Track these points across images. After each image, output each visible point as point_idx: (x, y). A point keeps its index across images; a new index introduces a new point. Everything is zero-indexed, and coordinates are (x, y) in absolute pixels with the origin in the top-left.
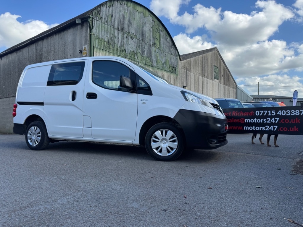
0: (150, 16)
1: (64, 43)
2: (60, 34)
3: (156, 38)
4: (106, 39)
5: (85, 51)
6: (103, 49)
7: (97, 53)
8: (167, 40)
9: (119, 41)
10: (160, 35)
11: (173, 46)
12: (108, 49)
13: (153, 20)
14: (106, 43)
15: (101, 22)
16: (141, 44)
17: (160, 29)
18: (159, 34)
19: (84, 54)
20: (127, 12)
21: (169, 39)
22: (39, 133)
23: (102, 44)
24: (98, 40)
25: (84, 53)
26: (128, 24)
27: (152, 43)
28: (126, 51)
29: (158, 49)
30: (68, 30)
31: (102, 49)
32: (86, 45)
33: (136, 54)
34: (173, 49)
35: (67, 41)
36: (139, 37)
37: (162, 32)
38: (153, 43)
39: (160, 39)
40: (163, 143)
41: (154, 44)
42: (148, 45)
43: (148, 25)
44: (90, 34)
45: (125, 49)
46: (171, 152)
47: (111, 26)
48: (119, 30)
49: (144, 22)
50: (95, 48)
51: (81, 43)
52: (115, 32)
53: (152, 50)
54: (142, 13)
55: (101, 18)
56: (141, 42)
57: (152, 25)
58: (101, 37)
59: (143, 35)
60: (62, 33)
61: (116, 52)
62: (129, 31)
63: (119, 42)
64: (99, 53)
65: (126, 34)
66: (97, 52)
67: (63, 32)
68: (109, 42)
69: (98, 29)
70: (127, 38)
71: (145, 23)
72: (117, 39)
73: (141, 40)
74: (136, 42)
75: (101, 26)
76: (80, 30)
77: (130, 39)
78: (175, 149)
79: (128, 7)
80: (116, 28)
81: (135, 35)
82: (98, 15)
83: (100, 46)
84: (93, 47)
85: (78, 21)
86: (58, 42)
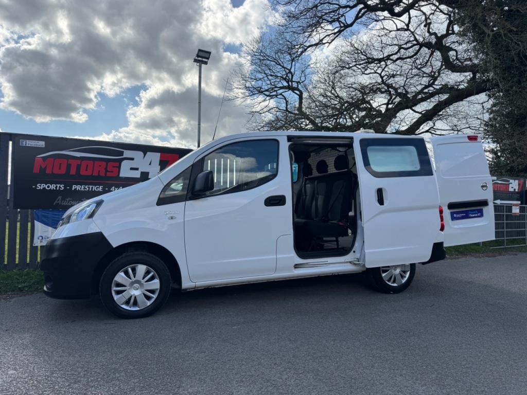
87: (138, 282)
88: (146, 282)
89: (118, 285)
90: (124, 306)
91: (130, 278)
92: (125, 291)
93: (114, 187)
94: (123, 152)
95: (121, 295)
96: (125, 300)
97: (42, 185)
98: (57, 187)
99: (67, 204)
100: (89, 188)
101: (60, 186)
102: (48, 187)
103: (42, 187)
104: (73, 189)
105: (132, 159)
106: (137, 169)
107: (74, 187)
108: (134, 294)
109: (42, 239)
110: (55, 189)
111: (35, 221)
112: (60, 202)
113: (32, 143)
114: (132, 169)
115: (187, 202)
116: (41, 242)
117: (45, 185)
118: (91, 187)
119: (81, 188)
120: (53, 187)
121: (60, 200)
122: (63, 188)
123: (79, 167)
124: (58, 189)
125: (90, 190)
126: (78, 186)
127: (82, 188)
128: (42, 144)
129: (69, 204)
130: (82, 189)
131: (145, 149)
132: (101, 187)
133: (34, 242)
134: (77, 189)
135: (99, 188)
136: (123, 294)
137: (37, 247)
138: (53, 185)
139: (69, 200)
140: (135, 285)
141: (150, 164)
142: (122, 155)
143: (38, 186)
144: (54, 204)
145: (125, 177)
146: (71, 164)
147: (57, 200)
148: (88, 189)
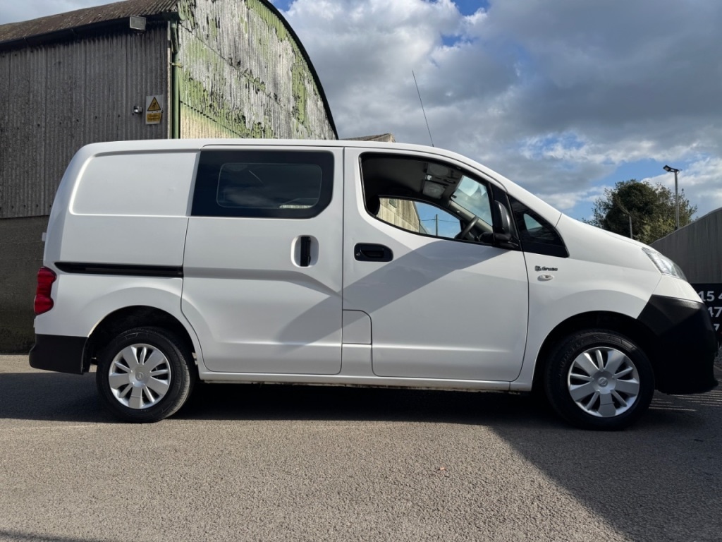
0: (289, 40)
1: (71, 78)
2: (51, 52)
3: (299, 98)
4: (207, 85)
5: (155, 112)
6: (200, 109)
7: (187, 120)
8: (317, 105)
9: (231, 93)
10: (305, 89)
11: (327, 121)
12: (210, 112)
13: (293, 51)
14: (206, 96)
15: (196, 37)
16: (272, 108)
17: (306, 75)
18: (302, 87)
19: (150, 119)
20: (246, 19)
21: (320, 103)
22: (163, 366)
23: (197, 95)
24: (191, 85)
25: (150, 115)
26: (248, 53)
27: (291, 109)
28: (245, 122)
29: (302, 123)
30: (85, 43)
31: (198, 111)
32: (157, 94)
33: (264, 131)
34: (327, 127)
35: (83, 76)
36: (269, 88)
37: (309, 83)
38: (293, 107)
39: (305, 101)
40: (600, 385)
41: (296, 109)
42: (284, 112)
43: (285, 60)
44: (173, 64)
45: (244, 117)
46: (625, 406)
47: (216, 50)
48: (231, 65)
49: (279, 54)
50: (184, 106)
51: (139, 87)
52: (225, 69)
53: (292, 126)
54: (274, 29)
55: (195, 25)
56: (273, 101)
57: (291, 63)
58: (195, 76)
59: (276, 85)
60: (62, 48)
61: (226, 120)
62: (251, 72)
63: (231, 96)
64: (191, 121)
65: (245, 76)
66: (188, 117)
67: (68, 45)
68: (212, 93)
69: (190, 54)
70: (247, 87)
71: (280, 56)
72: (227, 88)
73: (272, 97)
74: (264, 102)
75: (196, 48)
76: (134, 49)
77: (253, 92)
78: (633, 395)
79: (248, 8)
80: (226, 57)
81: (263, 83)
82: (190, 14)
83: (194, 101)
84: (180, 102)
85: (137, 24)
86: (44, 72)
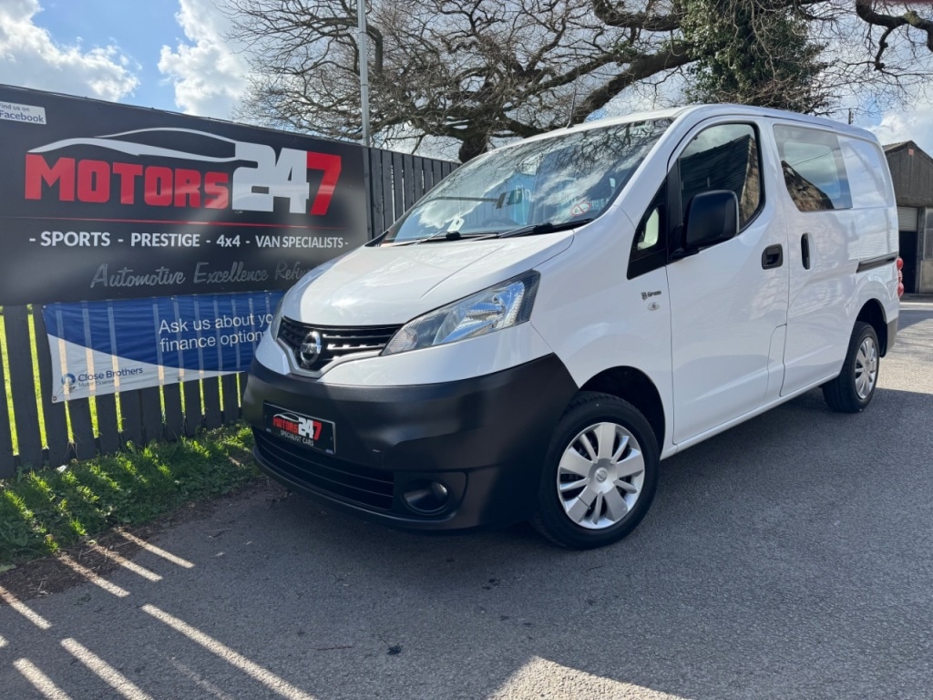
87: (604, 463)
88: (619, 460)
89: (568, 477)
90: (585, 524)
91: (589, 458)
92: (583, 488)
93: (222, 237)
94: (234, 145)
95: (576, 499)
96: (585, 509)
97: (55, 234)
98: (91, 240)
99: (122, 284)
100: (169, 239)
101: (100, 237)
102: (71, 239)
103: (55, 240)
104: (133, 244)
105: (254, 165)
106: (265, 190)
107: (135, 238)
108: (601, 492)
109: (74, 381)
110: (88, 244)
111: (50, 336)
112: (104, 280)
113: (10, 112)
114: (255, 190)
115: (668, 266)
116: (71, 389)
117: (61, 234)
118: (173, 236)
119: (151, 241)
120: (82, 240)
121: (105, 273)
122: (108, 241)
123: (139, 183)
124: (96, 244)
125: (173, 244)
126: (144, 235)
127: (154, 240)
128: (36, 114)
129: (127, 284)
130: (154, 244)
131: (278, 141)
132: (195, 236)
133: (54, 394)
134: (143, 245)
135: (191, 239)
136: (580, 495)
137: (63, 403)
138: (82, 234)
139: (127, 275)
140: (598, 471)
141: (290, 179)
142: (233, 155)
143: (43, 236)
144: (92, 286)
145: (244, 211)
146: (120, 175)
147: (97, 276)
148: (166, 241)
